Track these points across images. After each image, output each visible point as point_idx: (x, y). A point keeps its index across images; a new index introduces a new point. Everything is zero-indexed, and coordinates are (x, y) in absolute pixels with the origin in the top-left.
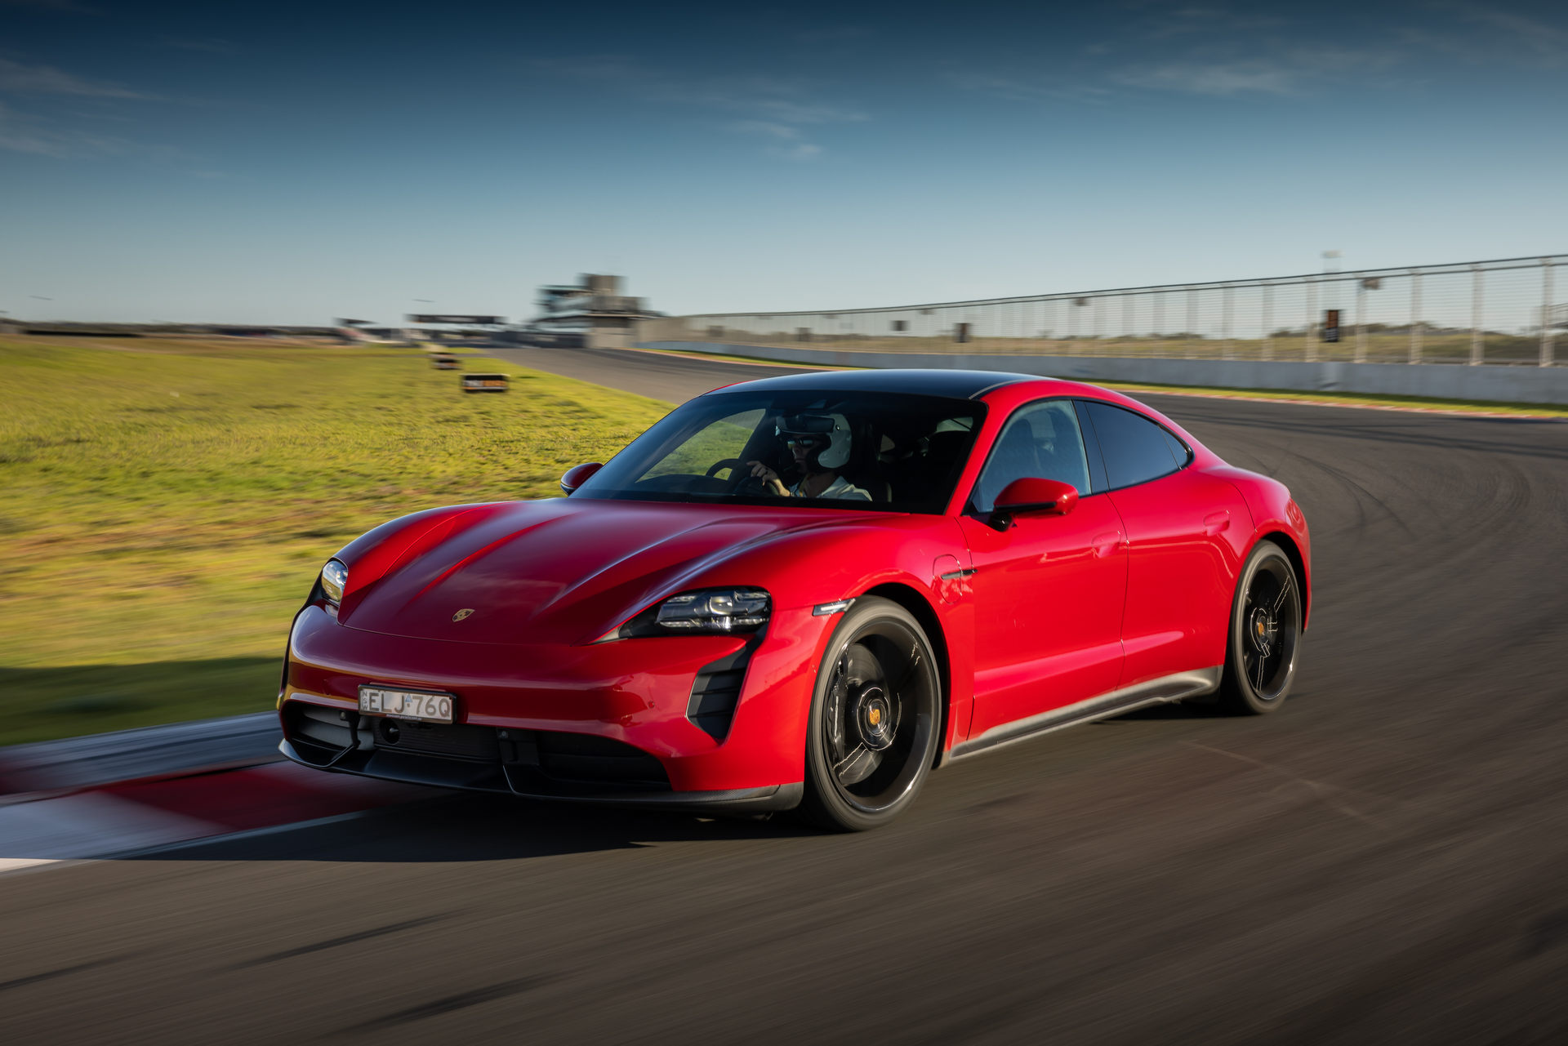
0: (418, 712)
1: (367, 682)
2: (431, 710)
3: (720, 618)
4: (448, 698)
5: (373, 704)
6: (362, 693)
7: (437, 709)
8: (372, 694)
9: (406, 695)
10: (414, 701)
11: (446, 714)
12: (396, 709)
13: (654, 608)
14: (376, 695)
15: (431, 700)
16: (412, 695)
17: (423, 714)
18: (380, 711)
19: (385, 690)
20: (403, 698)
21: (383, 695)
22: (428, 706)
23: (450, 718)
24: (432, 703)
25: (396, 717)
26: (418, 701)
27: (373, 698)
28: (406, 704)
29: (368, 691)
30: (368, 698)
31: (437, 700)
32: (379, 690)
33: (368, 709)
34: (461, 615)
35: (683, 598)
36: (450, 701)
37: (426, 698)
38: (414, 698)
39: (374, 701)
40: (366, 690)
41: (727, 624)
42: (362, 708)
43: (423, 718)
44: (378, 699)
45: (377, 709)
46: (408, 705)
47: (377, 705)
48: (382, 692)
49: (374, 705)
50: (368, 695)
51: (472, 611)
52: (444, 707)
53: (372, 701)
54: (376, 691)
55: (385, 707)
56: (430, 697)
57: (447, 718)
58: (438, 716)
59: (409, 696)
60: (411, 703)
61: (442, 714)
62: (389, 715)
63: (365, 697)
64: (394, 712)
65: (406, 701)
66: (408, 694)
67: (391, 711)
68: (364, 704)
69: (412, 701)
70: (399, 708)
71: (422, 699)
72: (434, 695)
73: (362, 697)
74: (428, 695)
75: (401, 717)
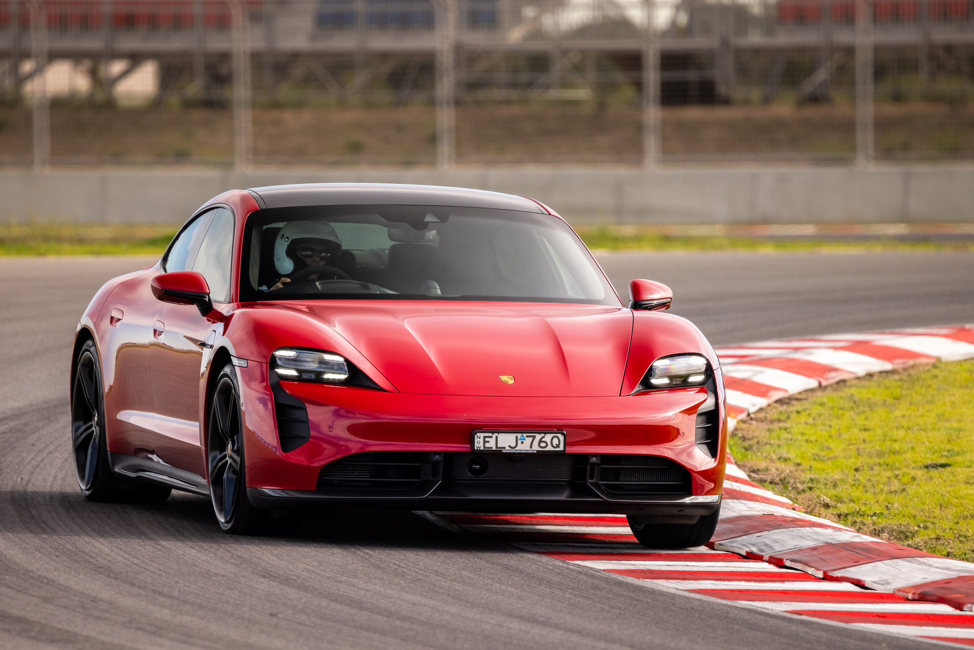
0: (531, 447)
1: (480, 428)
2: (543, 445)
4: (560, 436)
5: (486, 444)
6: (476, 436)
7: (549, 443)
8: (485, 437)
9: (519, 435)
10: (526, 439)
11: (558, 446)
12: (510, 446)
14: (491, 437)
15: (544, 437)
16: (525, 435)
17: (536, 448)
18: (494, 448)
19: (498, 433)
20: (517, 437)
21: (497, 437)
22: (540, 441)
23: (561, 448)
24: (543, 440)
25: (511, 451)
26: (532, 438)
27: (487, 439)
28: (519, 442)
29: (482, 435)
30: (482, 440)
31: (548, 438)
32: (493, 433)
33: (482, 448)
34: (507, 380)
36: (561, 437)
37: (538, 437)
38: (527, 436)
39: (488, 442)
40: (479, 434)
42: (476, 448)
43: (537, 451)
44: (492, 440)
45: (492, 448)
46: (522, 443)
47: (491, 444)
48: (495, 435)
49: (487, 445)
50: (482, 438)
52: (555, 441)
53: (485, 442)
54: (490, 434)
55: (498, 446)
56: (542, 435)
57: (558, 449)
58: (549, 448)
59: (522, 436)
60: (524, 441)
61: (553, 447)
62: (505, 451)
63: (478, 439)
64: (508, 448)
65: (520, 439)
66: (521, 434)
67: (504, 448)
68: (478, 445)
69: (525, 439)
70: (513, 445)
71: (534, 437)
72: (545, 433)
73: (476, 440)
74: (540, 433)
75: (517, 452)
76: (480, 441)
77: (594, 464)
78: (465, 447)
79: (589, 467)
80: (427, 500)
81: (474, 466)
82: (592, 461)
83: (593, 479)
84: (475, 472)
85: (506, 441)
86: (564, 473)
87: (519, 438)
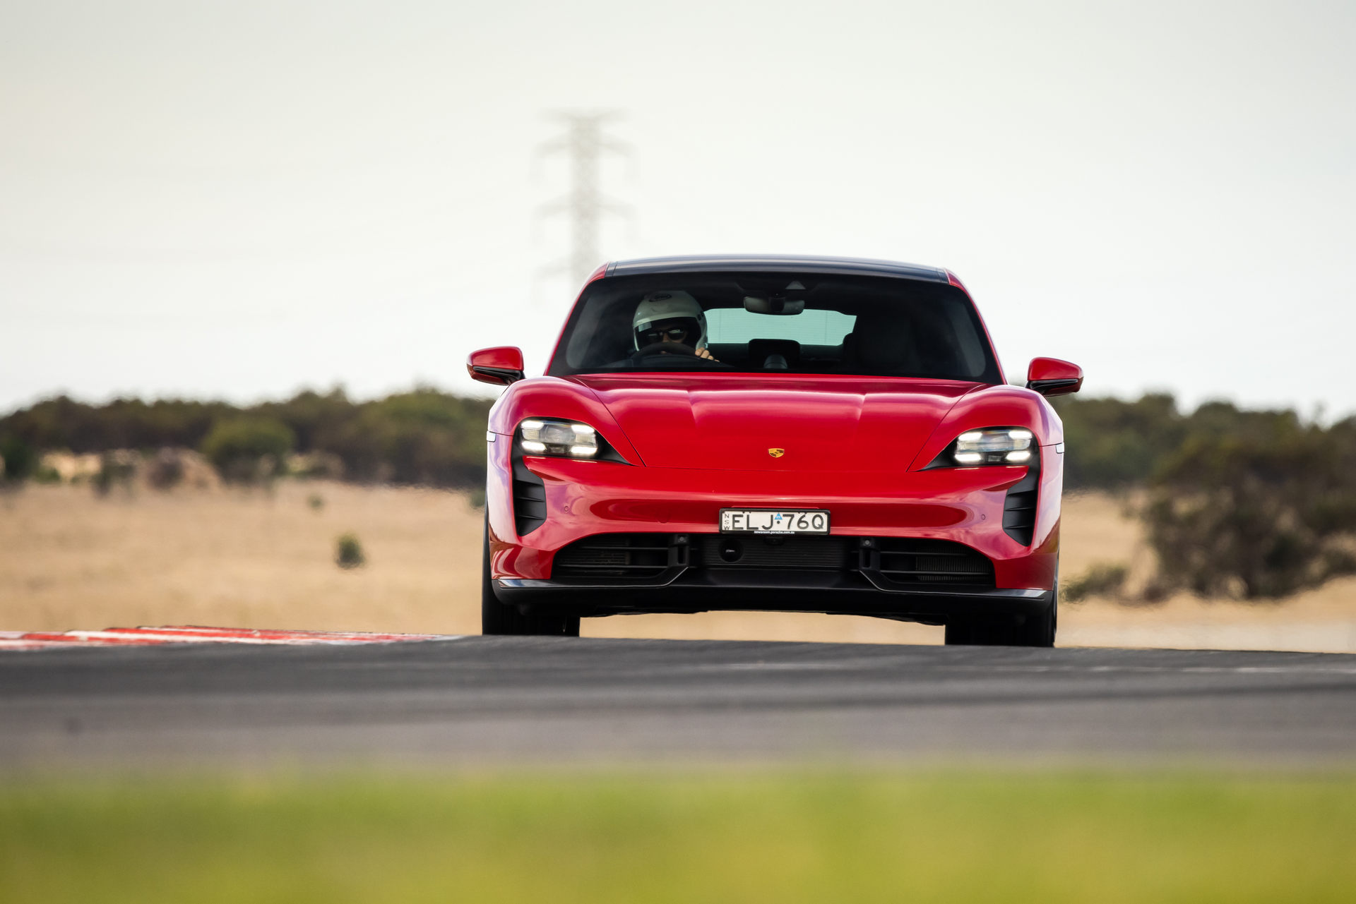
0: (788, 528)
1: (729, 506)
2: (803, 525)
4: (823, 515)
5: (736, 523)
6: (723, 515)
7: (810, 524)
8: (734, 516)
9: (775, 514)
10: (784, 518)
11: (821, 526)
12: (763, 527)
14: (741, 516)
15: (804, 516)
16: (781, 514)
17: (794, 528)
18: (745, 529)
19: (750, 511)
20: (772, 516)
21: (748, 516)
22: (800, 521)
23: (825, 529)
24: (803, 519)
25: (765, 532)
26: (790, 518)
27: (736, 519)
28: (775, 522)
29: (731, 514)
30: (731, 519)
31: (809, 517)
32: (744, 512)
33: (731, 529)
36: (825, 517)
37: (797, 516)
38: (784, 515)
39: (738, 521)
40: (727, 513)
42: (723, 529)
43: (795, 532)
44: (743, 519)
45: (742, 528)
46: (778, 522)
47: (742, 524)
48: (747, 513)
49: (737, 525)
50: (731, 517)
52: (818, 521)
53: (734, 521)
54: (741, 513)
55: (750, 526)
56: (802, 514)
57: (821, 531)
58: (811, 529)
59: (779, 515)
60: (780, 521)
61: (815, 527)
62: (755, 532)
63: (727, 519)
64: (761, 529)
65: (776, 519)
66: (777, 513)
67: (757, 528)
68: (726, 526)
69: (781, 519)
70: (768, 525)
71: (792, 516)
72: (806, 512)
73: (724, 519)
74: (799, 512)
75: (772, 533)
76: (729, 521)
77: (867, 549)
78: (711, 529)
79: (861, 553)
80: (668, 588)
81: (727, 551)
82: (864, 545)
83: (868, 567)
84: (730, 558)
85: (759, 521)
86: (835, 559)
87: (774, 518)
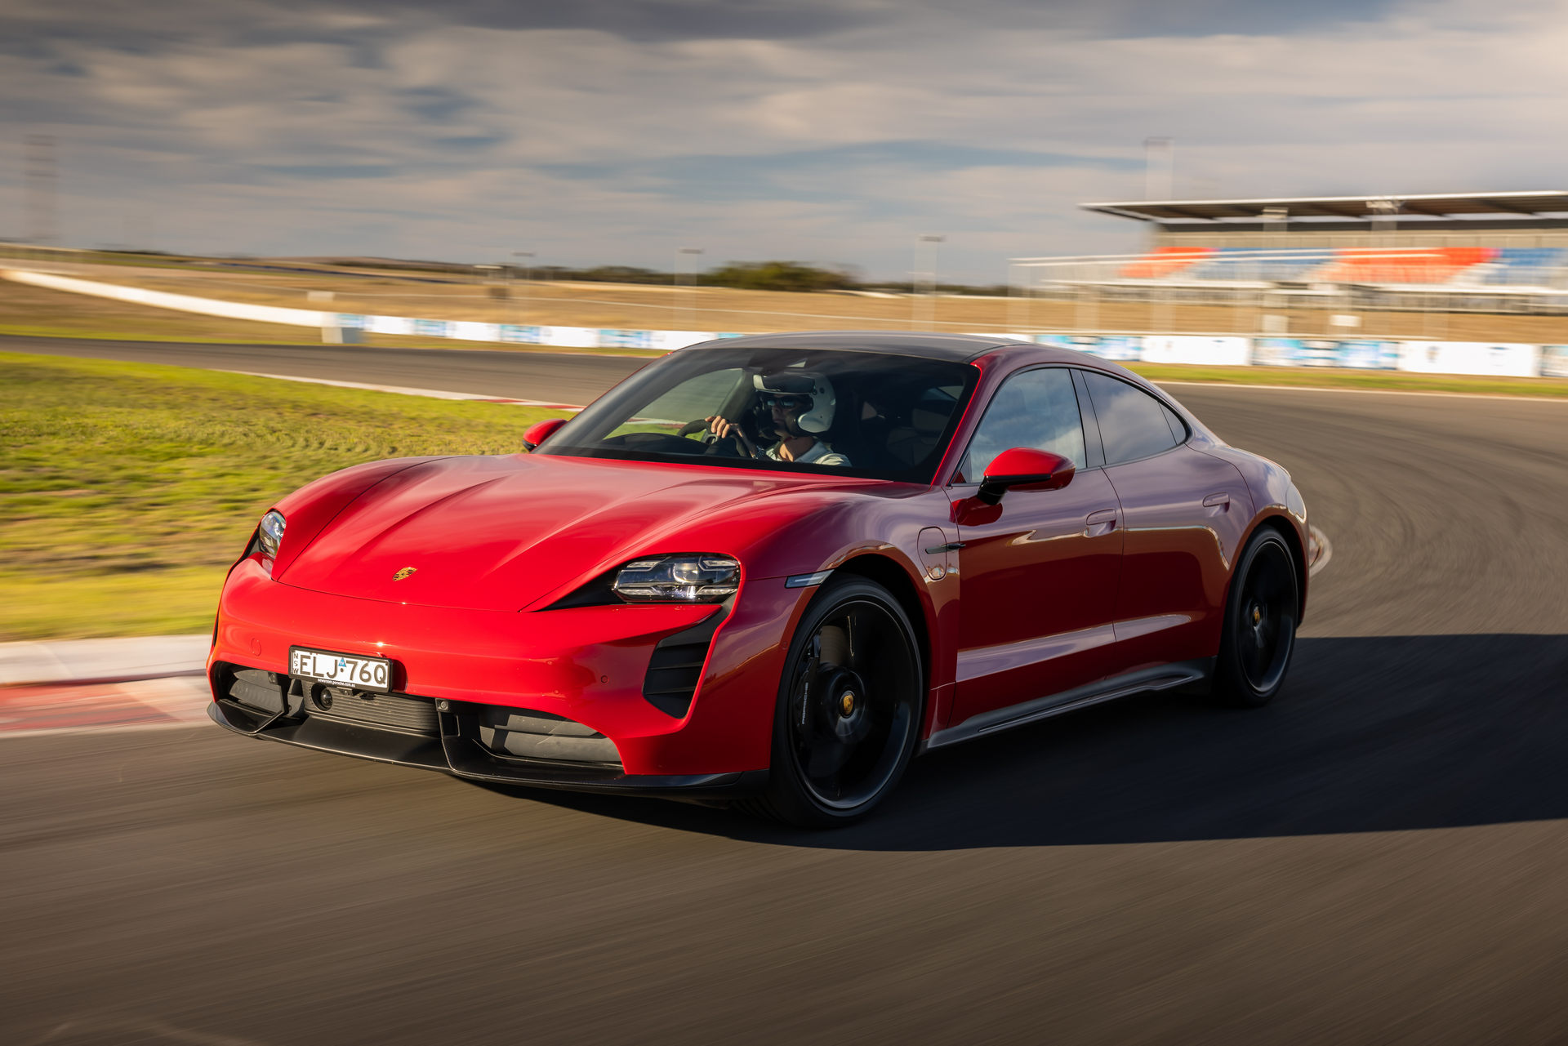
0: (351, 679)
1: (299, 644)
2: (365, 676)
3: (684, 587)
4: (384, 664)
5: (304, 666)
6: (292, 655)
7: (372, 675)
8: (303, 657)
9: (339, 659)
10: (347, 665)
11: (382, 681)
12: (328, 674)
13: (612, 574)
14: (309, 657)
15: (366, 665)
16: (345, 659)
17: (357, 680)
18: (311, 675)
19: (317, 653)
20: (336, 661)
21: (315, 658)
22: (362, 671)
23: (385, 685)
24: (366, 669)
25: (328, 682)
26: (353, 665)
27: (305, 660)
28: (339, 668)
29: (299, 653)
30: (298, 661)
31: (372, 665)
32: (311, 652)
33: (298, 672)
34: (403, 573)
35: (644, 564)
36: (386, 668)
37: (361, 663)
38: (348, 662)
39: (306, 664)
40: (297, 652)
41: (691, 594)
42: (292, 672)
43: (357, 684)
44: (310, 662)
45: (309, 673)
46: (342, 670)
47: (308, 668)
48: (314, 655)
49: (305, 669)
50: (299, 657)
51: (414, 569)
52: (380, 674)
53: (303, 664)
54: (308, 654)
55: (316, 672)
56: (365, 662)
57: (382, 685)
58: (373, 683)
59: (343, 661)
60: (344, 668)
61: (376, 681)
62: (319, 680)
63: (296, 659)
64: (326, 677)
65: (340, 665)
66: (341, 658)
67: (322, 675)
68: (294, 667)
69: (345, 666)
70: (332, 673)
71: (356, 664)
72: (369, 660)
73: (293, 659)
74: (363, 659)
75: (334, 683)
78: (279, 666)
82: (440, 707)
84: (323, 706)
85: (325, 666)
87: (338, 664)
